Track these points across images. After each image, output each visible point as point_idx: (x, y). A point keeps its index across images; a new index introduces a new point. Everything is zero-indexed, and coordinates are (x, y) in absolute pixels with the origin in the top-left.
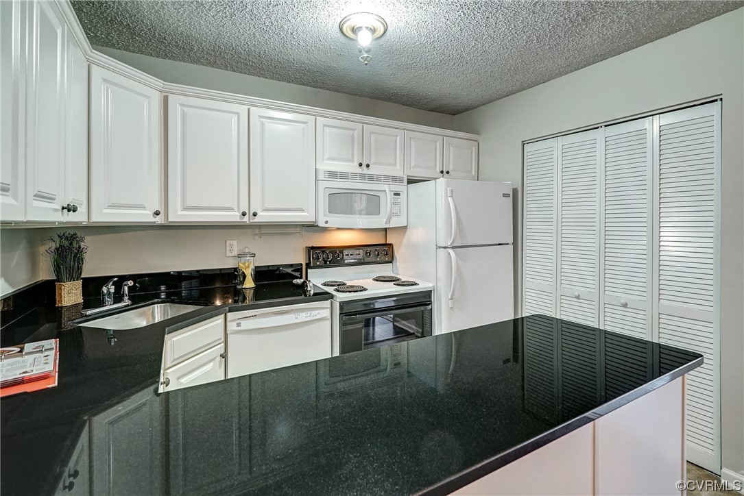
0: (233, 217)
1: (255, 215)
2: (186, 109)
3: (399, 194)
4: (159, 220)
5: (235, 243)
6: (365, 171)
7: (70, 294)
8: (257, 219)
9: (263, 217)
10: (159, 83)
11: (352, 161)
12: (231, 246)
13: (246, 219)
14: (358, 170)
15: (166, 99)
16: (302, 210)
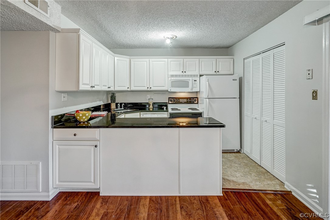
0: (145, 89)
1: (151, 88)
2: (134, 62)
3: (196, 81)
4: (129, 89)
5: (149, 96)
6: (185, 74)
7: (113, 106)
8: (151, 89)
9: (153, 89)
10: (129, 57)
11: (180, 71)
12: (148, 96)
13: (149, 89)
14: (182, 74)
15: (130, 60)
16: (164, 87)
